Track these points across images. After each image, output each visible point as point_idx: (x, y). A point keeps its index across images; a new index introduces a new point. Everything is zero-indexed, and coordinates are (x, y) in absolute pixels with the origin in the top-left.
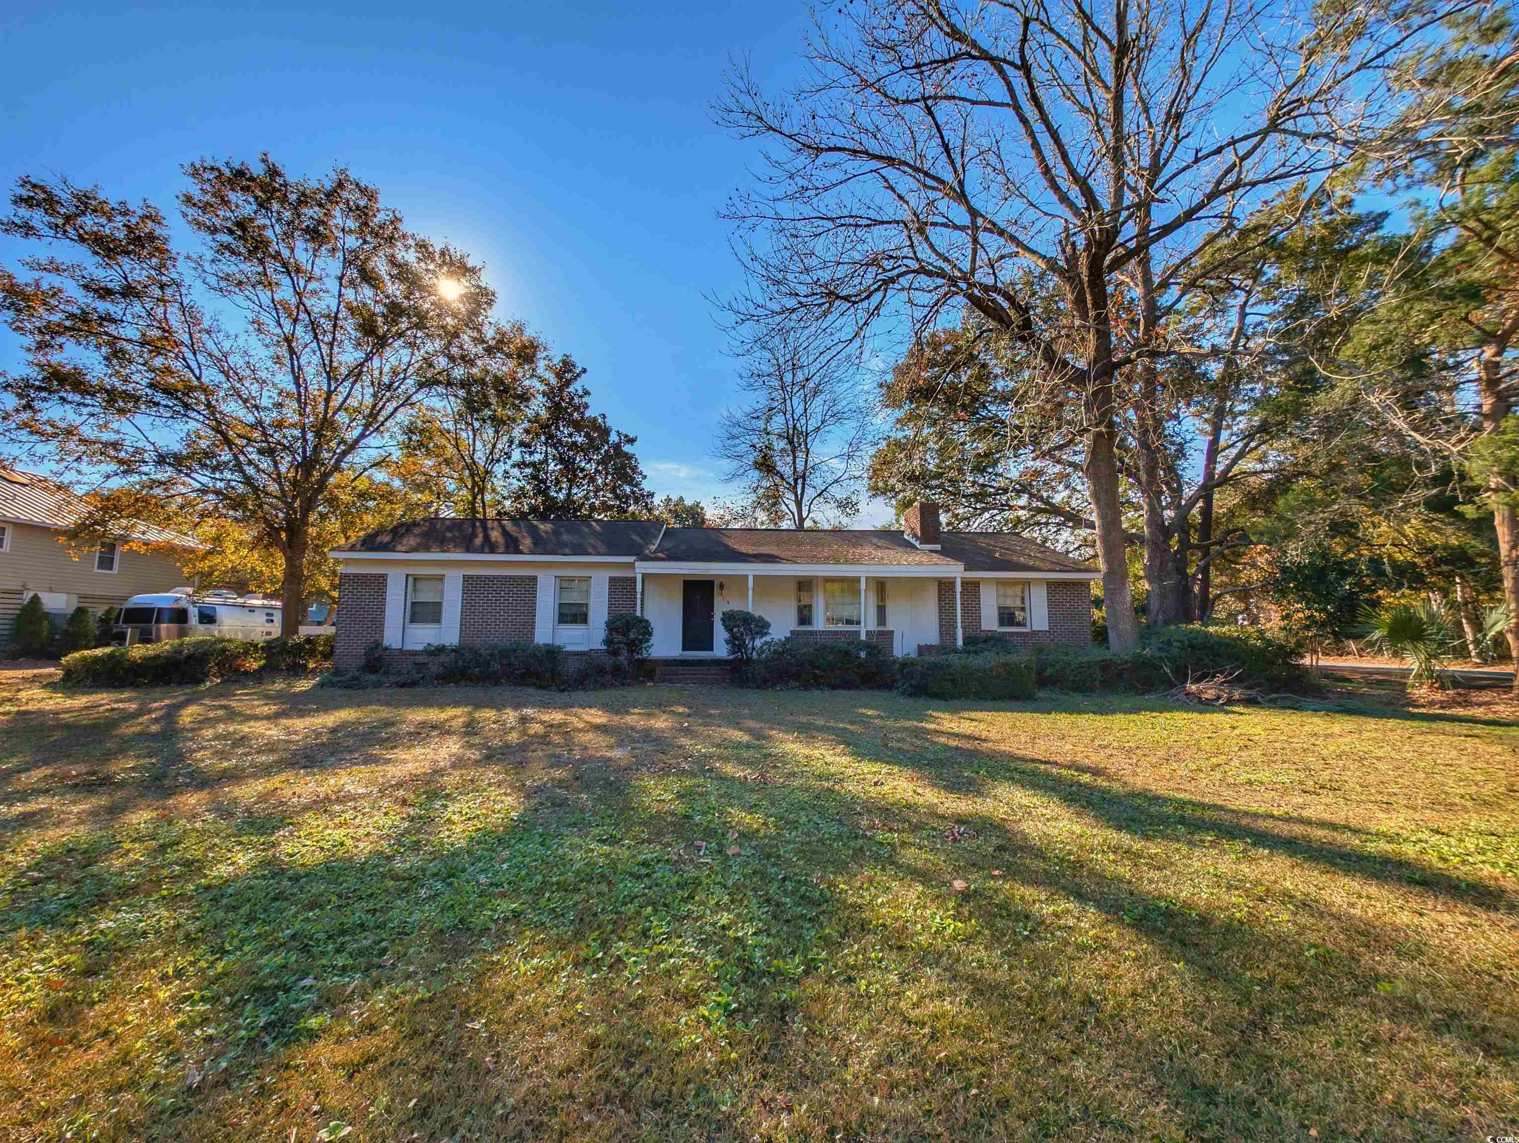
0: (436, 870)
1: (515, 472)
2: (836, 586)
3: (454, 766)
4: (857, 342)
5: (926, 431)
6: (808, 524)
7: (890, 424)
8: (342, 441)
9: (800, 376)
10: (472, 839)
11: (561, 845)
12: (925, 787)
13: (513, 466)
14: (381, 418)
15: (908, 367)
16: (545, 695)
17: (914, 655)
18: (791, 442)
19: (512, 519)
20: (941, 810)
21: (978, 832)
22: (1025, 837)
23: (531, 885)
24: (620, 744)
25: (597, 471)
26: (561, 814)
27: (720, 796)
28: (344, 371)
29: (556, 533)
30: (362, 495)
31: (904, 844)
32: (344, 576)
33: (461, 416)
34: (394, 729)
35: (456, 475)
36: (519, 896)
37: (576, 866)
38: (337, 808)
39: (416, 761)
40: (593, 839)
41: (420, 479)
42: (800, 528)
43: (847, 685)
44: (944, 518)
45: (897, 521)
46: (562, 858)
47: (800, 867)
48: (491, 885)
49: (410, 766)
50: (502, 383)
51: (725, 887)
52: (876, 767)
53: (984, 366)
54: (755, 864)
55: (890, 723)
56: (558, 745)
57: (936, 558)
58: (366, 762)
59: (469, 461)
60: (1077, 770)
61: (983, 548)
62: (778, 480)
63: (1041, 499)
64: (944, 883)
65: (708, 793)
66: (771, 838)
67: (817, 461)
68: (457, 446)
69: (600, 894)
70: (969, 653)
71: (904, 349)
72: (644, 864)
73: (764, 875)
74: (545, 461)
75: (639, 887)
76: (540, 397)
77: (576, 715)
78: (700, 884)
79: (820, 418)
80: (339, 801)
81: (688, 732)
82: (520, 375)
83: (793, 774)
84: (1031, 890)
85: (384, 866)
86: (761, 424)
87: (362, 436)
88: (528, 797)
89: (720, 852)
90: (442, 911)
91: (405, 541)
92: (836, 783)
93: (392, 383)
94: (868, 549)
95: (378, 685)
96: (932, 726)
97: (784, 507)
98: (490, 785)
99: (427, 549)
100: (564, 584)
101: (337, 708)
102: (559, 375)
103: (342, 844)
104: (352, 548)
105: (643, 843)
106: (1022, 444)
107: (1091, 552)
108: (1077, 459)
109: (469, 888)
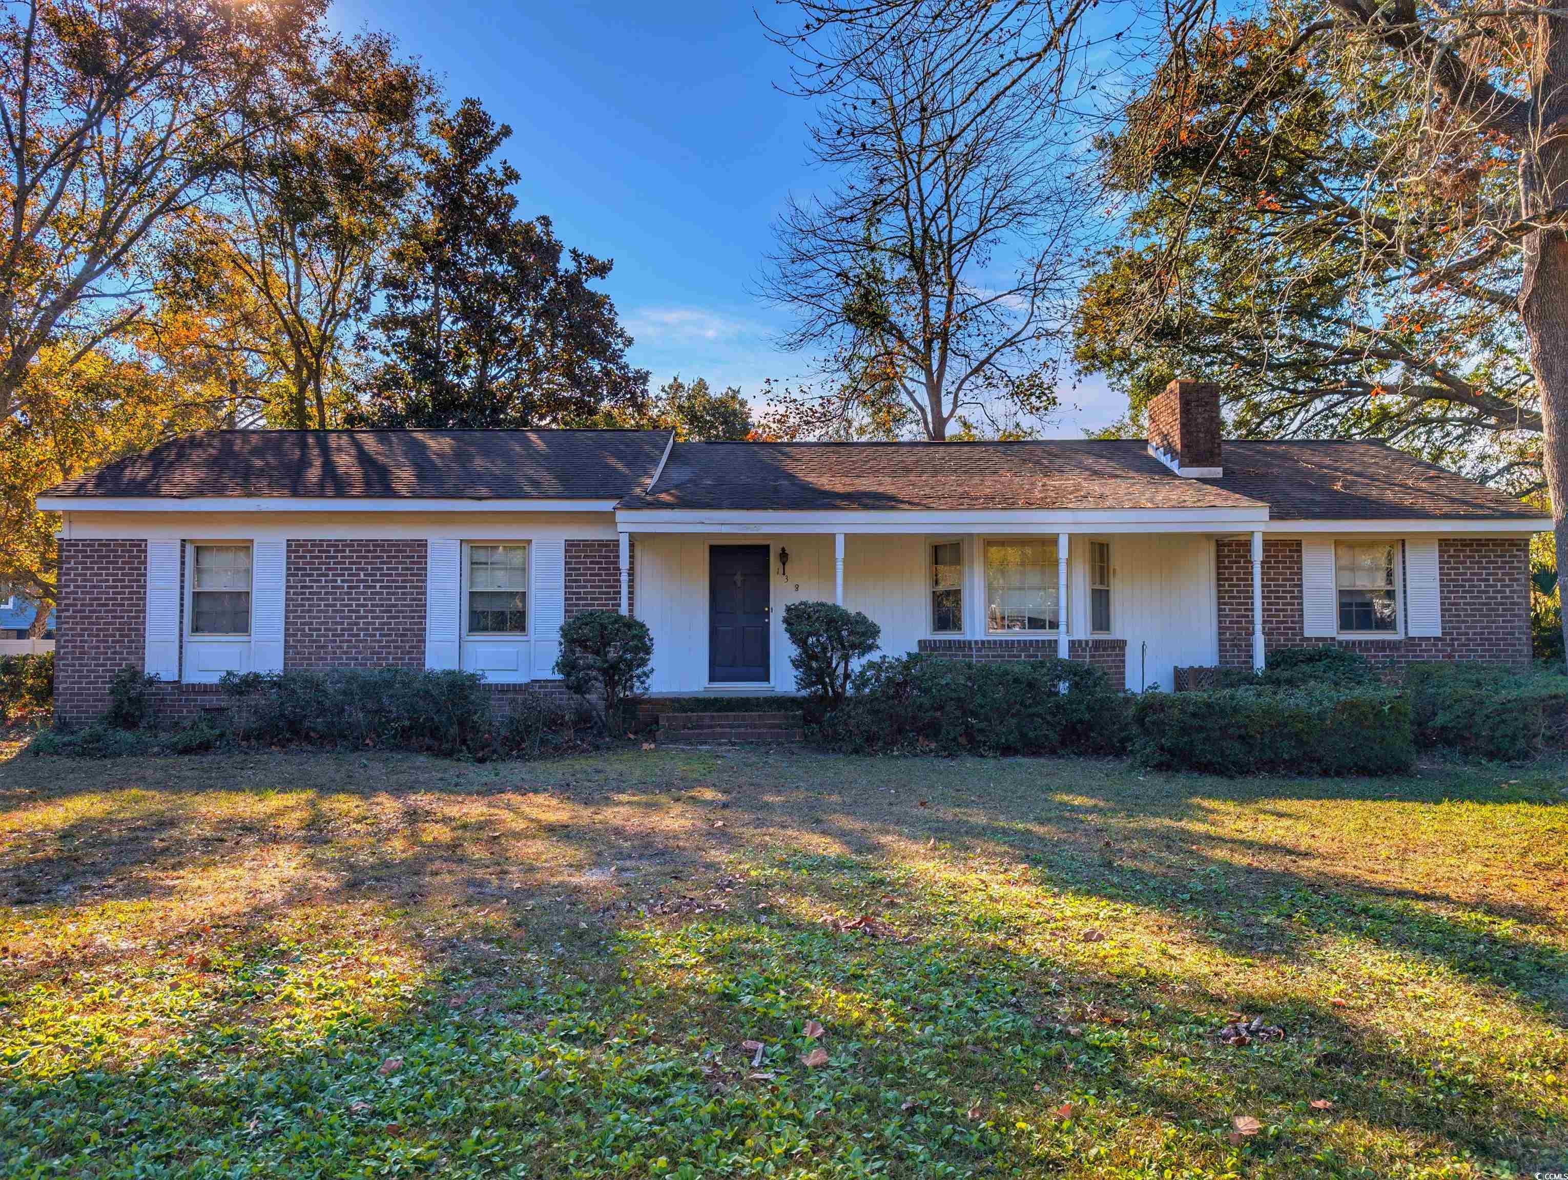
0: (272, 1087)
1: (378, 336)
2: (1013, 554)
3: (290, 901)
4: (1052, 60)
5: (1194, 234)
6: (952, 430)
7: (1120, 224)
8: (50, 285)
9: (936, 130)
10: (333, 1032)
11: (496, 1046)
12: (1184, 944)
13: (374, 325)
14: (121, 238)
15: (1157, 104)
16: (449, 768)
17: (1166, 688)
18: (918, 265)
19: (376, 429)
20: (1215, 986)
21: (1287, 1030)
22: (1379, 1040)
23: (445, 1115)
24: (597, 862)
25: (533, 329)
26: (493, 989)
27: (789, 960)
28: (46, 145)
29: (460, 456)
30: (91, 389)
31: (1140, 1050)
32: (66, 545)
33: (271, 228)
34: (175, 833)
35: (264, 346)
36: (424, 1134)
37: (526, 1082)
38: (84, 975)
39: (219, 890)
40: (553, 1036)
41: (197, 352)
42: (937, 438)
43: (1034, 749)
44: (1229, 413)
45: (1135, 419)
46: (499, 1066)
47: (941, 1089)
48: (374, 1114)
49: (211, 901)
50: (349, 159)
51: (801, 1123)
52: (1090, 905)
53: (1315, 98)
54: (857, 1085)
55: (1117, 822)
56: (478, 864)
57: (1212, 494)
58: (128, 894)
59: (290, 317)
60: (1490, 911)
61: (1309, 474)
62: (893, 344)
63: (1431, 370)
64: (1217, 1123)
65: (767, 954)
66: (887, 1037)
67: (971, 302)
68: (265, 289)
69: (572, 1132)
70: (1277, 683)
71: (1148, 68)
72: (650, 1080)
73: (874, 1105)
74: (434, 315)
75: (640, 1123)
76: (421, 187)
77: (509, 807)
78: (754, 1117)
79: (976, 213)
80: (88, 963)
81: (724, 837)
82: (383, 144)
83: (926, 920)
84: (1387, 1138)
85: (180, 1079)
86: (858, 230)
87: (88, 274)
88: (429, 959)
89: (790, 1061)
90: (287, 1159)
91: (177, 477)
92: (1009, 936)
93: (140, 168)
94: (1071, 480)
95: (139, 750)
96: (1201, 828)
97: (904, 398)
98: (358, 935)
99: (219, 491)
100: (481, 556)
101: (68, 792)
102: (458, 143)
103: (100, 1040)
104: (80, 492)
105: (645, 1043)
106: (1391, 257)
107: (1535, 476)
108: (1508, 286)
109: (334, 1120)
